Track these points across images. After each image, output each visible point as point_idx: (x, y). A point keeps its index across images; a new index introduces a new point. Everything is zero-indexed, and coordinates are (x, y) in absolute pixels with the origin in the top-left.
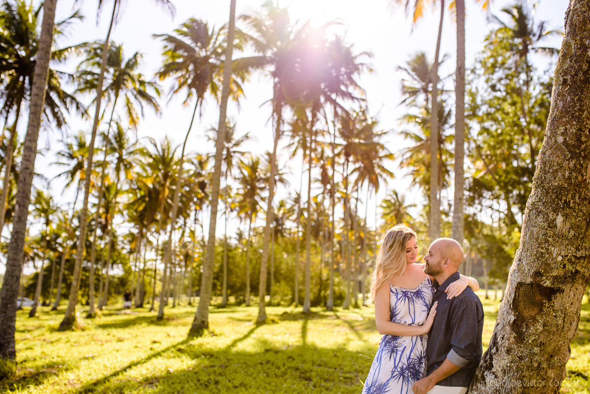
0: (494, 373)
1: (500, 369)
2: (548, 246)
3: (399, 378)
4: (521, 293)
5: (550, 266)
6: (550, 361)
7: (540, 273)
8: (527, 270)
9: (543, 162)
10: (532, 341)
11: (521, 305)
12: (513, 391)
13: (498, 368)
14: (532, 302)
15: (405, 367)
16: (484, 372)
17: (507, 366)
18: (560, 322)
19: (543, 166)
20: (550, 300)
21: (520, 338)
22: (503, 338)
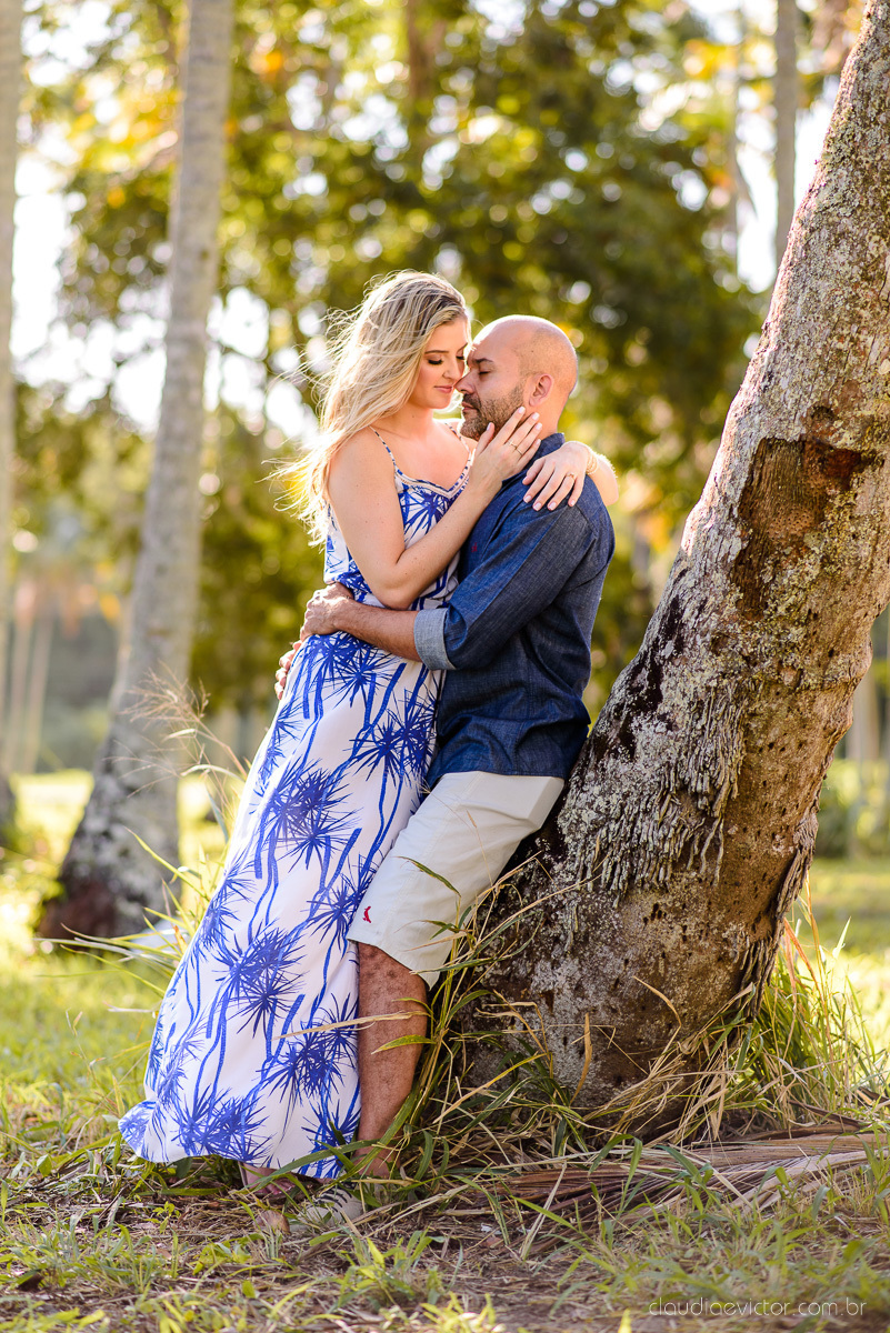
0: (662, 718)
1: (683, 703)
2: (859, 332)
3: (376, 762)
4: (768, 469)
5: (857, 390)
6: (825, 668)
7: (828, 410)
8: (791, 401)
9: (863, 93)
10: (788, 610)
11: (766, 505)
12: (721, 760)
13: (676, 701)
14: (798, 495)
15: (397, 728)
16: (629, 720)
17: (708, 689)
18: (865, 552)
19: (859, 105)
20: (847, 487)
21: (754, 601)
22: (701, 609)
